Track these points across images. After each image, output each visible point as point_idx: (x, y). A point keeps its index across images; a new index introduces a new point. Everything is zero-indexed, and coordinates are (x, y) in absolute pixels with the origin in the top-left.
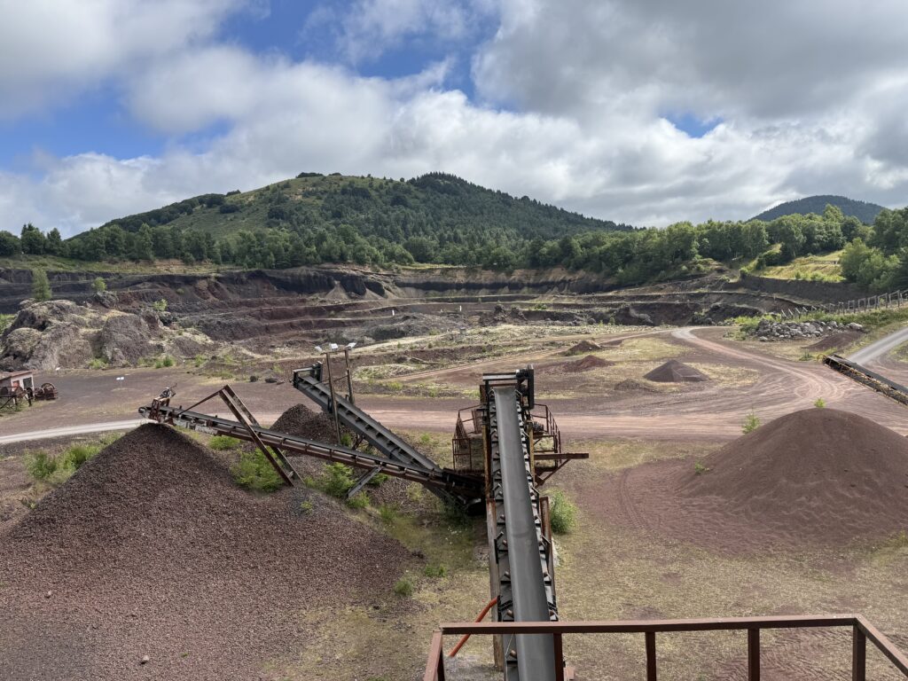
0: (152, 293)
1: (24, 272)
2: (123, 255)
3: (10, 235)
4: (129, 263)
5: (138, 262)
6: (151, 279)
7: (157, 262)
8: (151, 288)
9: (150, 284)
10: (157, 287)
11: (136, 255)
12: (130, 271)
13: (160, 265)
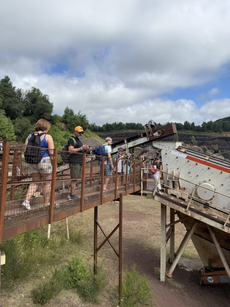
0: (219, 143)
1: (182, 134)
2: (212, 130)
3: (181, 124)
4: (213, 133)
5: (216, 132)
6: (219, 138)
7: (223, 133)
8: (218, 141)
9: (218, 140)
10: (221, 141)
11: (216, 130)
12: (213, 135)
13: (223, 134)
